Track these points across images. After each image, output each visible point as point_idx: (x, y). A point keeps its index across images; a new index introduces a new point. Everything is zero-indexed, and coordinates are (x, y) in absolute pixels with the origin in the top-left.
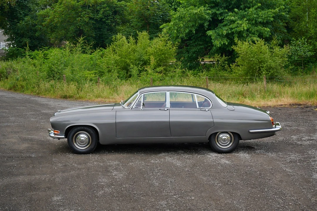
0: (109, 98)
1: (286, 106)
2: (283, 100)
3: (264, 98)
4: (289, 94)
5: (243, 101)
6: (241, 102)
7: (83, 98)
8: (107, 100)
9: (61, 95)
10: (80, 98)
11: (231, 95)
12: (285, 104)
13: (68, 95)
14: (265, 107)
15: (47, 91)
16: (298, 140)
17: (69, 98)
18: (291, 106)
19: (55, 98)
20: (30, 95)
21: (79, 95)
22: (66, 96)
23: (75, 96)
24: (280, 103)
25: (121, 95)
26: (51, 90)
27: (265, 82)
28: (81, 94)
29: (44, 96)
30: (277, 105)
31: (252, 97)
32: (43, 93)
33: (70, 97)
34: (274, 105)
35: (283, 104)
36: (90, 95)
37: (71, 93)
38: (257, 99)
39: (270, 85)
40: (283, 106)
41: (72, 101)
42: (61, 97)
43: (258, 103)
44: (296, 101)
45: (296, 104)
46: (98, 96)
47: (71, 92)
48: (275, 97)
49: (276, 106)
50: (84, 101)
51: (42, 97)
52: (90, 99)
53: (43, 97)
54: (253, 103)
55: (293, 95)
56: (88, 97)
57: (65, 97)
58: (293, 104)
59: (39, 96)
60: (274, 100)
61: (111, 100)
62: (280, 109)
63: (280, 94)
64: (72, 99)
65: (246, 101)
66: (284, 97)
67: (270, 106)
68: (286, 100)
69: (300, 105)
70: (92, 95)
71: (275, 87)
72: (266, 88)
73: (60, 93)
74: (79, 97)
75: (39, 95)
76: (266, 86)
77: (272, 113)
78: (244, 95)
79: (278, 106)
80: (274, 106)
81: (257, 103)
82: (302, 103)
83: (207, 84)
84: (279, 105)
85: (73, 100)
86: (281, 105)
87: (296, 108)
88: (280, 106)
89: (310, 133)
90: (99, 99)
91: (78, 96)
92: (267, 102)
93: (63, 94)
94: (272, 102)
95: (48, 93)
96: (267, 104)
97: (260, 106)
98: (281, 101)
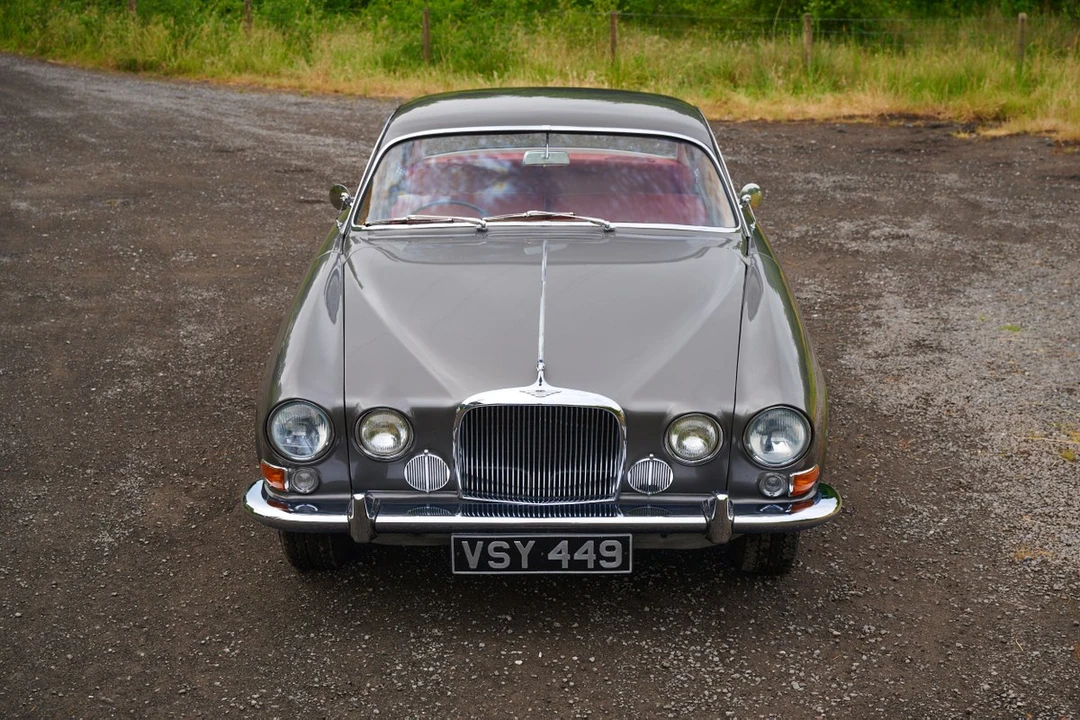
0: (279, 74)
1: (867, 121)
2: (859, 102)
3: (796, 89)
4: (882, 79)
5: (724, 99)
6: (717, 101)
7: (190, 70)
8: (271, 81)
9: (118, 59)
10: (182, 70)
11: (689, 76)
12: (865, 113)
13: (140, 58)
14: (794, 121)
15: (71, 42)
16: (854, 236)
17: (145, 69)
18: (885, 120)
19: (96, 70)
20: (16, 55)
21: (179, 60)
22: (135, 62)
23: (164, 64)
24: (846, 111)
25: (320, 66)
26: (85, 42)
27: (805, 37)
28: (188, 57)
29: (60, 62)
30: (838, 115)
31: (760, 84)
32: (58, 51)
33: (148, 67)
34: (826, 116)
35: (857, 112)
36: (216, 61)
37: (151, 54)
38: (773, 94)
39: (824, 49)
40: (855, 121)
41: (153, 82)
42: (118, 68)
43: (775, 108)
44: (904, 104)
45: (902, 116)
46: (243, 67)
47: (150, 51)
48: (836, 87)
49: (832, 119)
50: (193, 80)
51: (52, 65)
52: (213, 76)
53: (57, 65)
54: (757, 108)
55: (893, 83)
56: (208, 69)
57: (132, 67)
58: (891, 116)
59: (43, 62)
60: (829, 98)
61: (285, 82)
62: (841, 131)
63: (854, 78)
64: (155, 75)
65: (736, 99)
66: (863, 89)
67: (812, 120)
68: (867, 101)
69: (915, 117)
70: (221, 64)
71: (843, 55)
72: (809, 57)
73: (115, 52)
74: (179, 67)
75: (44, 58)
76: (809, 50)
77: (811, 144)
78: (732, 79)
79: (838, 121)
80: (827, 120)
81: (769, 108)
82: (921, 113)
83: (614, 36)
84: (844, 117)
85: (157, 78)
86: (851, 117)
87: (899, 127)
88: (845, 121)
89: (905, 214)
90: (246, 78)
91: (174, 64)
92: (805, 105)
93: (126, 57)
94: (820, 105)
95: (75, 53)
96: (804, 113)
97: (779, 118)
98: (850, 102)
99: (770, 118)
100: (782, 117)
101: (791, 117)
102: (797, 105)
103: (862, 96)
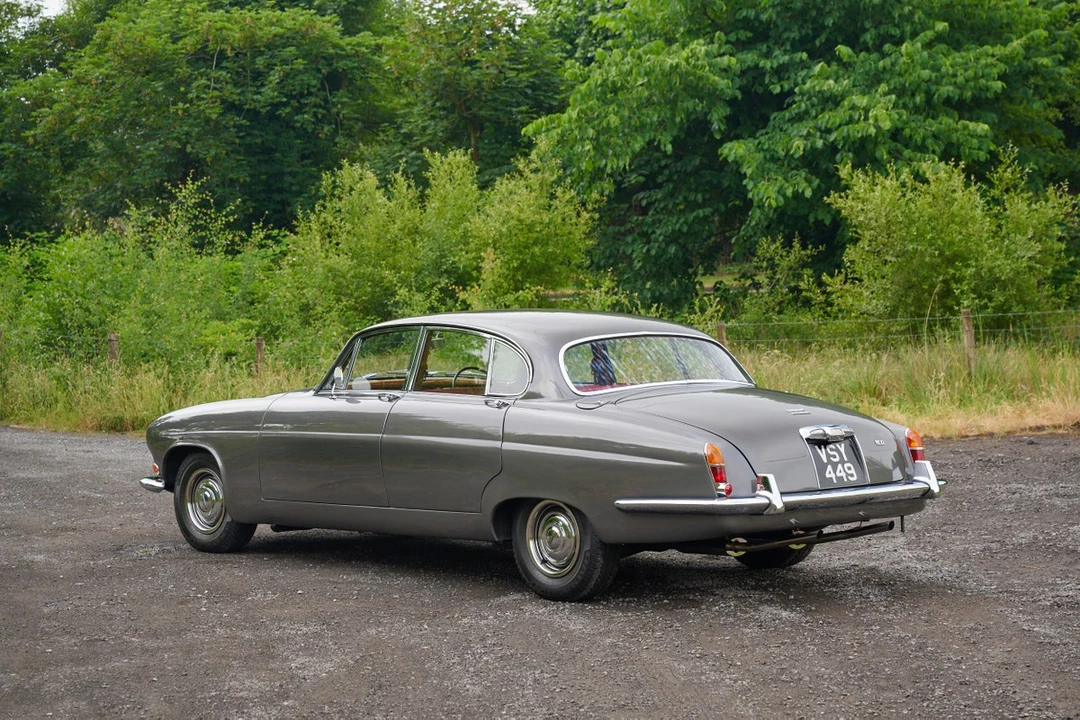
1: (1060, 431)
2: (1046, 409)
3: (963, 402)
9: (99, 417)
12: (1056, 423)
13: (128, 415)
14: (967, 436)
15: (41, 403)
17: (134, 429)
22: (121, 420)
24: (1031, 420)
26: (57, 401)
27: (966, 339)
29: (27, 426)
30: (1022, 426)
31: (916, 398)
32: (23, 415)
33: (136, 424)
34: (1007, 429)
35: (1045, 422)
38: (936, 408)
39: (990, 351)
40: (1045, 433)
42: (99, 428)
43: (940, 424)
47: (140, 406)
48: (1012, 396)
49: (1015, 431)
51: (18, 430)
53: (23, 430)
54: (917, 424)
57: (117, 427)
59: (7, 428)
60: (1008, 408)
62: (1032, 443)
63: (1034, 384)
65: (889, 416)
66: (1049, 395)
67: (991, 435)
68: (1057, 409)
71: (1015, 359)
72: (973, 364)
73: (95, 409)
75: (4, 423)
76: (972, 355)
77: (999, 457)
78: (878, 394)
79: (1024, 433)
80: (1009, 433)
81: (933, 424)
84: (1031, 428)
86: (1040, 428)
88: (1031, 433)
92: (977, 417)
93: (109, 414)
94: (999, 417)
95: (43, 414)
96: (979, 427)
97: (948, 434)
98: (1036, 411)
99: (937, 435)
100: (952, 432)
101: (963, 433)
102: (968, 419)
103: (1048, 403)
